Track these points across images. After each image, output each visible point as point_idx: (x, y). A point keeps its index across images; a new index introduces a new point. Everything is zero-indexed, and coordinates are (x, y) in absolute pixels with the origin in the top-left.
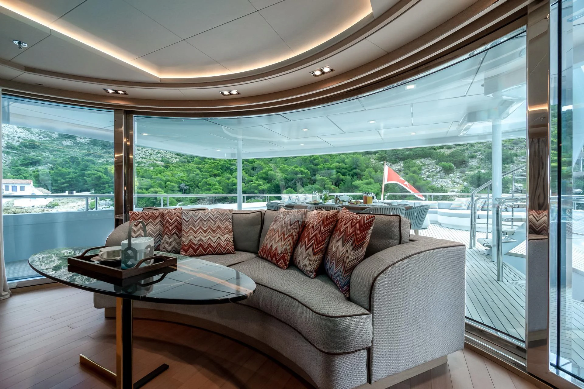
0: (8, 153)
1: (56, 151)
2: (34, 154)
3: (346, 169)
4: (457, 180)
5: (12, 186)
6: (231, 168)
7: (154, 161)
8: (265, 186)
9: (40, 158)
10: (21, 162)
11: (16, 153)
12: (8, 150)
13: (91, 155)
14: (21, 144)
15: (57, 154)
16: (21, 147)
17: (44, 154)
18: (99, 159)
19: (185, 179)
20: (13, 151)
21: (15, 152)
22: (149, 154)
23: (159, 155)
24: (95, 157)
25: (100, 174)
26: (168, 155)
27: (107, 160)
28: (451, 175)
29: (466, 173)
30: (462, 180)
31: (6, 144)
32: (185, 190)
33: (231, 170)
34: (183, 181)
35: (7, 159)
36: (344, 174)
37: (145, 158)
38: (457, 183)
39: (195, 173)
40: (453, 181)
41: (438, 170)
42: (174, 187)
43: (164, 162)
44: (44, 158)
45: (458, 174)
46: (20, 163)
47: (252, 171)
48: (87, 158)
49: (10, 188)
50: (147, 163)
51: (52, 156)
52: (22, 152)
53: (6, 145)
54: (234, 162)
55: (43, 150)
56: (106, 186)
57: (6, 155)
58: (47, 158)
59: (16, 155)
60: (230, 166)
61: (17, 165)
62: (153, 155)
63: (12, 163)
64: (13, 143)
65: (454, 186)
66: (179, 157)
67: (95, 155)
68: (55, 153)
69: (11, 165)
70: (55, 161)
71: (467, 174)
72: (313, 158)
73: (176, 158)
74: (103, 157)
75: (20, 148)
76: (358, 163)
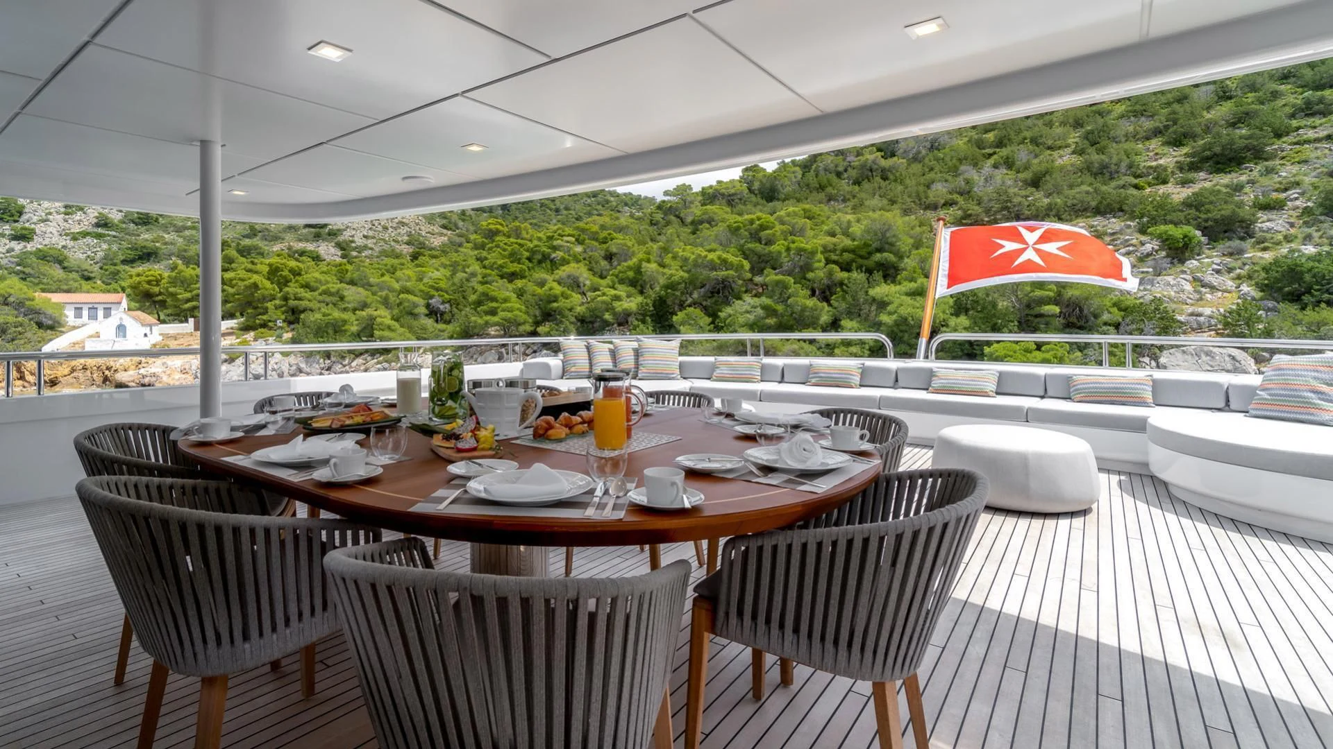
0: (99, 236)
1: (188, 228)
2: (146, 236)
3: (852, 251)
4: (1211, 278)
5: (89, 308)
6: (553, 255)
7: (393, 243)
8: (631, 301)
9: (157, 244)
10: (122, 255)
11: (114, 237)
12: (100, 230)
13: (255, 235)
14: (125, 216)
15: (191, 235)
16: (124, 223)
17: (166, 236)
18: (273, 243)
19: (442, 285)
20: (110, 233)
21: (114, 233)
22: (380, 228)
23: (404, 230)
24: (266, 239)
25: (256, 278)
26: (423, 228)
27: (290, 245)
28: (1192, 263)
29: (1246, 256)
30: (1233, 279)
31: (97, 218)
32: (442, 314)
33: (552, 261)
34: (437, 290)
35: (98, 249)
36: (846, 268)
37: (374, 238)
38: (1213, 288)
39: (467, 270)
40: (1199, 282)
41: (1148, 247)
42: (415, 305)
43: (413, 245)
44: (166, 244)
45: (1217, 260)
46: (122, 258)
47: (604, 263)
48: (247, 242)
49: (85, 313)
50: (377, 249)
51: (181, 240)
52: (126, 234)
53: (96, 220)
54: (559, 242)
55: (165, 228)
56: (269, 305)
57: (95, 241)
58: (172, 244)
59: (114, 241)
60: (549, 250)
61: (115, 261)
62: (391, 230)
63: (105, 258)
64: (110, 215)
65: (1201, 299)
66: (449, 232)
67: (264, 236)
68: (187, 233)
69: (104, 261)
70: (185, 251)
71: (1251, 258)
72: (759, 225)
73: (442, 234)
74: (283, 239)
75: (124, 226)
76: (888, 235)
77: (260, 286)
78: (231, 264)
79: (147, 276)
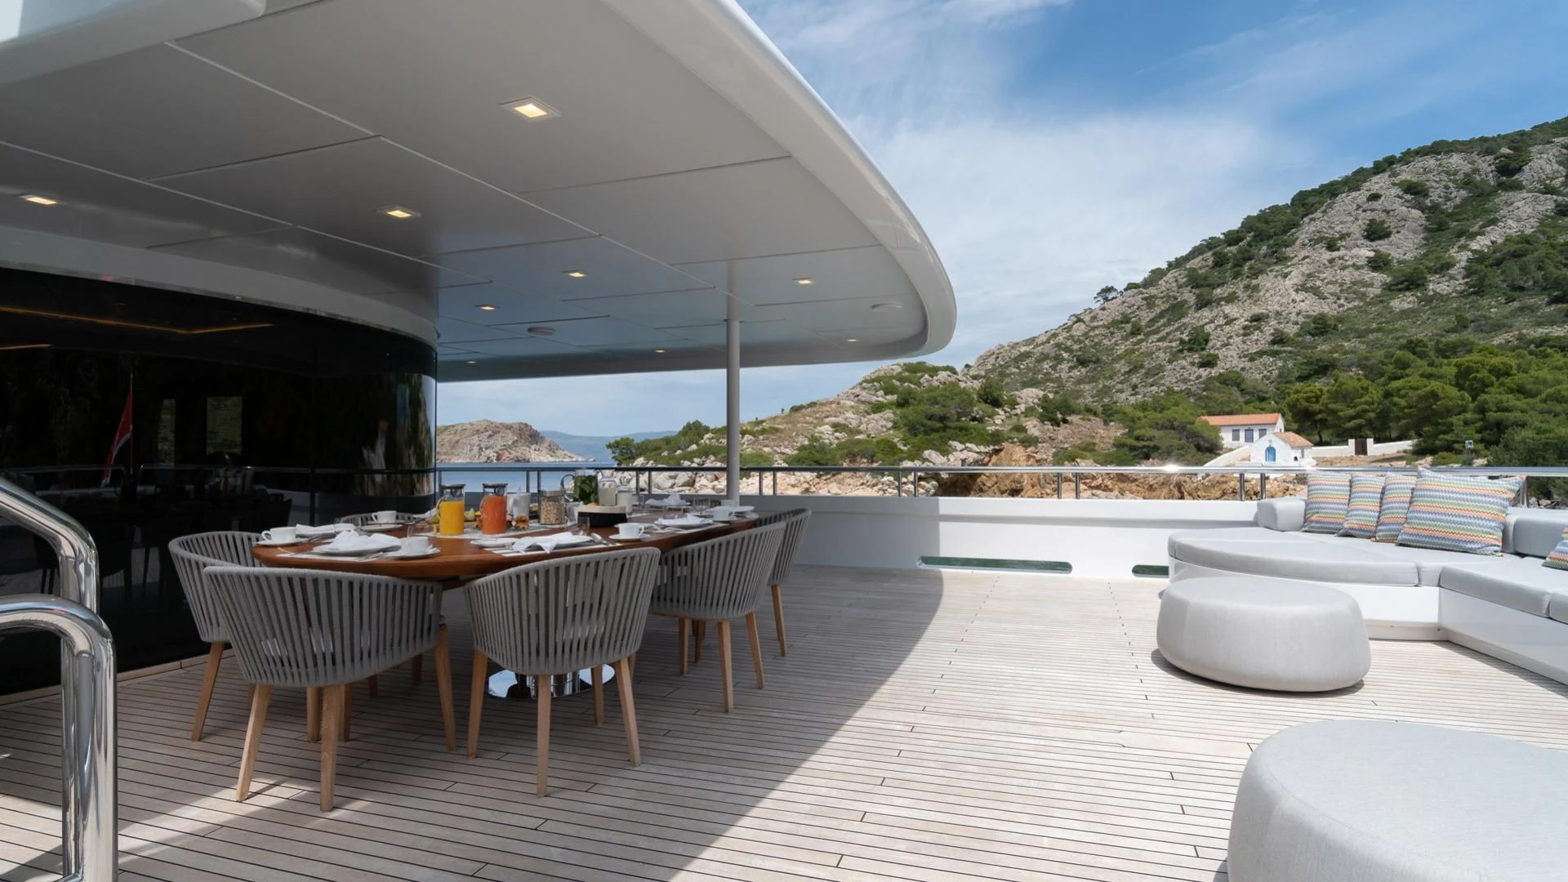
0: (1274, 354)
1: (1372, 331)
2: (1323, 347)
5: (1246, 430)
9: (1336, 355)
10: (1298, 371)
11: (1290, 352)
12: (1276, 347)
13: (1465, 327)
14: (1301, 328)
15: (1377, 339)
16: (1301, 336)
17: (1346, 344)
20: (1286, 349)
21: (1290, 348)
24: (1482, 331)
25: (1434, 385)
31: (1272, 334)
35: (1274, 368)
44: (1346, 353)
46: (1297, 374)
48: (1453, 337)
49: (1242, 434)
51: (1363, 347)
52: (1302, 348)
53: (1272, 338)
55: (1345, 336)
57: (1271, 359)
58: (1352, 352)
59: (1290, 357)
61: (1290, 378)
63: (1280, 376)
64: (1286, 330)
67: (1480, 326)
68: (1371, 337)
69: (1279, 380)
70: (1366, 358)
75: (1300, 339)
77: (1441, 395)
78: (1404, 369)
79: (1305, 393)
